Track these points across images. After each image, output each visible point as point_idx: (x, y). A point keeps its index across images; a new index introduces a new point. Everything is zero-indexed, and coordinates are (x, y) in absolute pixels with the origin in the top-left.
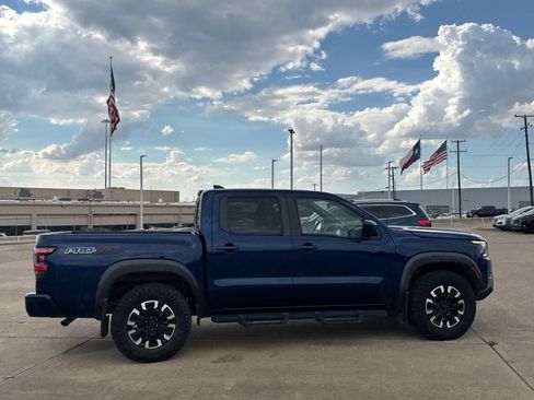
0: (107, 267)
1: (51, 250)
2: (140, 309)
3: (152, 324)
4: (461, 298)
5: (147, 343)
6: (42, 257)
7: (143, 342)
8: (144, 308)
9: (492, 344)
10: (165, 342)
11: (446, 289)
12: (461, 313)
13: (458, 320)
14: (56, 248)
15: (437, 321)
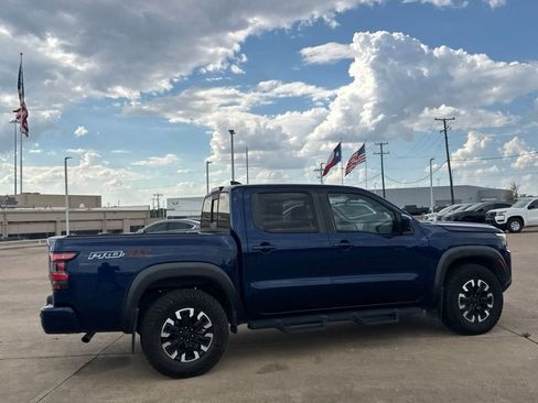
0: (138, 273)
1: (71, 256)
2: (174, 318)
3: (187, 335)
4: (489, 291)
5: (184, 356)
6: (62, 265)
7: (179, 355)
8: (179, 317)
9: (526, 336)
10: (202, 354)
11: (476, 283)
12: (490, 306)
13: (488, 314)
14: (78, 253)
15: (469, 316)
